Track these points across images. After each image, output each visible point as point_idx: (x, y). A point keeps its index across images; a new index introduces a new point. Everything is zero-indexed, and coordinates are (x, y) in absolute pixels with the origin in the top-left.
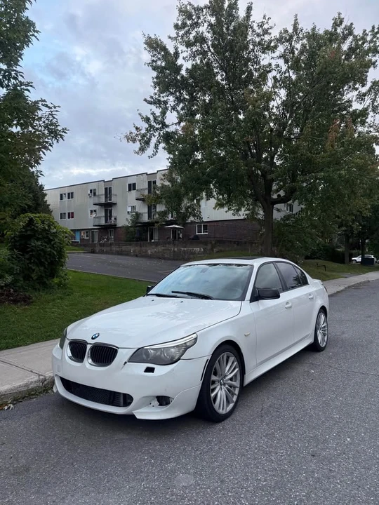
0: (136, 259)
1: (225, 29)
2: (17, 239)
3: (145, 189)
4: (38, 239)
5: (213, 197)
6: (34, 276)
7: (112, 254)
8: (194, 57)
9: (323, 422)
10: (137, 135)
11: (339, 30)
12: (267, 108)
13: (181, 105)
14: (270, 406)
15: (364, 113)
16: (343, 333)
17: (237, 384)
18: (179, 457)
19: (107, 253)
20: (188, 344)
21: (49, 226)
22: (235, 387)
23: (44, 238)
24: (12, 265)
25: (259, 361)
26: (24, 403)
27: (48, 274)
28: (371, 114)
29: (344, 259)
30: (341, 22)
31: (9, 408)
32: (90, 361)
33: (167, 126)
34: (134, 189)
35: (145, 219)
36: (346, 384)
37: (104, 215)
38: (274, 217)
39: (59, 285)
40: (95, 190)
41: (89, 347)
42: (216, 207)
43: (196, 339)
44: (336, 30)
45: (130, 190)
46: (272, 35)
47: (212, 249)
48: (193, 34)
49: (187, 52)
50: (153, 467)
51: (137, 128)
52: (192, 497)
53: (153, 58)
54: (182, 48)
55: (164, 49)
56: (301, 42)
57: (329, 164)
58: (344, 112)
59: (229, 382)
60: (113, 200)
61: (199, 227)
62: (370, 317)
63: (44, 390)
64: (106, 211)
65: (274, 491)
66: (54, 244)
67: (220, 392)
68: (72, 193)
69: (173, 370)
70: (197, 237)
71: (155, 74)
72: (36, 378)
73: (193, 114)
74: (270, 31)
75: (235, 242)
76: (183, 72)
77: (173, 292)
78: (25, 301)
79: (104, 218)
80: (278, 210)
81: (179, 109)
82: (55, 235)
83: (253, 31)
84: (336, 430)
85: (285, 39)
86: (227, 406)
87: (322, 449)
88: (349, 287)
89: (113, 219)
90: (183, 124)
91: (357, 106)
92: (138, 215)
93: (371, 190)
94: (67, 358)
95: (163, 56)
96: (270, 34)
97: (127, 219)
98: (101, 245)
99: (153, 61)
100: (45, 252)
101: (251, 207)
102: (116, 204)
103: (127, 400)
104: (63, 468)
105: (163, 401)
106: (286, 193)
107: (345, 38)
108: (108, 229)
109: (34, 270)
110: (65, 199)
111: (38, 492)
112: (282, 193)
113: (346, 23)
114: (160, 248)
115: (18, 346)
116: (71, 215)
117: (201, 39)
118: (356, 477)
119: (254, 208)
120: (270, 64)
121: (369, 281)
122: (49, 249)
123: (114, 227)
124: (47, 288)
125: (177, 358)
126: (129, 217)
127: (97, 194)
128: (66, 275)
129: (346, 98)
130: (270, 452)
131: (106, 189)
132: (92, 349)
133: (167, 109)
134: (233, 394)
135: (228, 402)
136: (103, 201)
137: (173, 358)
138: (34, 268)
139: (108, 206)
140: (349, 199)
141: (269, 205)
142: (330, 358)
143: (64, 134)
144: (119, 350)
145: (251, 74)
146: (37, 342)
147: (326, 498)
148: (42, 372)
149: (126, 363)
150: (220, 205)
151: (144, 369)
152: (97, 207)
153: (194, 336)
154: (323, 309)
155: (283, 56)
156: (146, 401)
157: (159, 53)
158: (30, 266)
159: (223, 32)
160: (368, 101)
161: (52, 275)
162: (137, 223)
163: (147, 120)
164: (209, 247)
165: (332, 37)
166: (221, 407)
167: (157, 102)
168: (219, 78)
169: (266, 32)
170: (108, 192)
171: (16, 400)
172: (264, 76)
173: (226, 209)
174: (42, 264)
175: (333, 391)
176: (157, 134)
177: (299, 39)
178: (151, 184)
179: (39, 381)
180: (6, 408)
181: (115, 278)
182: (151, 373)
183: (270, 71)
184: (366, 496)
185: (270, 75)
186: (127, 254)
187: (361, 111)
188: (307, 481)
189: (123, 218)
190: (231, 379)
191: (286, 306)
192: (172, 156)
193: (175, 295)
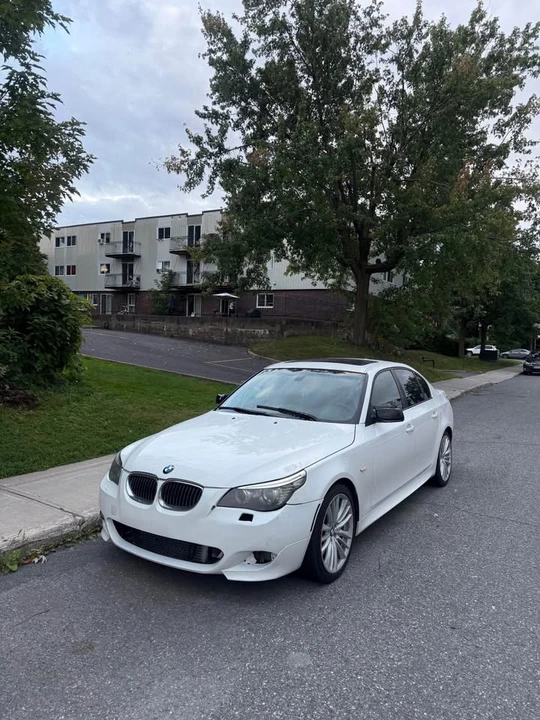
0: (173, 341)
1: (316, 13)
2: (13, 312)
3: (184, 238)
4: (43, 314)
5: (287, 258)
6: (38, 366)
7: (136, 331)
8: (270, 50)
9: (459, 584)
10: (182, 162)
11: (478, 29)
12: (371, 136)
13: (247, 121)
14: (390, 562)
15: (503, 151)
16: (468, 461)
17: (349, 534)
18: (285, 629)
19: (128, 330)
20: (295, 484)
21: (59, 295)
22: (346, 538)
23: (52, 311)
24: (5, 350)
25: (374, 503)
26: (58, 554)
27: (56, 363)
28: (512, 152)
29: (457, 350)
30: (481, 17)
31: (40, 561)
32: (162, 503)
33: (227, 151)
34: (168, 236)
35: (183, 281)
36: (482, 534)
37: (121, 272)
38: (370, 290)
39: (72, 379)
40: (108, 234)
41: (160, 484)
42: (288, 271)
43: (305, 478)
44: (473, 28)
45: (161, 237)
46: (384, 29)
47: (282, 332)
48: (271, 15)
49: (259, 42)
50: (255, 643)
51: (183, 152)
52: (313, 681)
53: (211, 47)
54: (253, 35)
55: (228, 34)
56: (423, 41)
57: (451, 222)
58: (475, 147)
59: (341, 531)
60: (136, 251)
61: (262, 297)
62: (499, 438)
63: (83, 536)
64: (124, 267)
65: (413, 673)
66: (67, 321)
67: (330, 546)
68: (74, 237)
69: (278, 518)
70: (258, 313)
71: (212, 72)
72: (71, 520)
73: (264, 135)
74: (380, 22)
75: (313, 323)
76: (253, 72)
77: (259, 407)
78: (27, 403)
79: (121, 277)
80: (375, 281)
81: (244, 126)
82: (68, 308)
83: (358, 19)
84: (476, 596)
85: (402, 34)
86: (338, 562)
87: (463, 620)
88: (466, 392)
89: (135, 279)
90: (250, 150)
91: (494, 140)
92: (172, 275)
93: (504, 261)
94: (128, 498)
95: (225, 44)
96: (380, 27)
97: (156, 281)
98: (120, 318)
99: (211, 51)
100: (54, 333)
101: (338, 274)
102: (139, 257)
103: (213, 555)
104: (138, 645)
105: (262, 557)
106: (388, 257)
107: (484, 40)
108: (126, 292)
109: (37, 359)
110: (64, 245)
111: (113, 676)
112: (383, 258)
113: (488, 18)
114: (207, 327)
115: (32, 471)
116: (72, 270)
117: (280, 25)
118: (509, 656)
119: (341, 275)
120: (377, 70)
121: (492, 384)
122: (59, 329)
123: (136, 291)
124: (55, 384)
125: (281, 502)
126: (159, 278)
127: (111, 240)
128: (80, 365)
129: (479, 127)
130: (400, 623)
131: (125, 234)
132: (164, 487)
133: (227, 126)
134: (344, 547)
135: (339, 558)
136: (120, 251)
137: (276, 502)
138: (37, 355)
139: (128, 260)
140: (475, 270)
141: (364, 274)
142: (456, 497)
143: (89, 164)
144: (205, 491)
145: (350, 82)
146: (56, 465)
147: (477, 682)
148: (76, 511)
149: (214, 507)
150: (294, 269)
151: (239, 516)
152: (110, 261)
153: (303, 473)
154: (448, 432)
155: (396, 60)
156: (240, 558)
157: (220, 39)
158: (32, 351)
159: (314, 16)
160: (509, 135)
161: (61, 366)
162: (170, 287)
163: (198, 141)
164: (277, 328)
165: (466, 36)
166: (332, 564)
167: (214, 116)
168: (303, 84)
169: (375, 23)
170: (128, 238)
171: (47, 550)
172: (367, 88)
173: (302, 274)
174: (49, 350)
175: (465, 543)
176: (211, 162)
177: (421, 37)
178: (194, 232)
179: (74, 523)
180: (36, 560)
181: (148, 371)
182: (249, 522)
183: (377, 81)
184: (523, 678)
185: (376, 86)
186: (158, 333)
187: (499, 147)
188: (451, 660)
189: (149, 279)
190: (342, 528)
191: (408, 430)
192: (230, 195)
193: (261, 411)
